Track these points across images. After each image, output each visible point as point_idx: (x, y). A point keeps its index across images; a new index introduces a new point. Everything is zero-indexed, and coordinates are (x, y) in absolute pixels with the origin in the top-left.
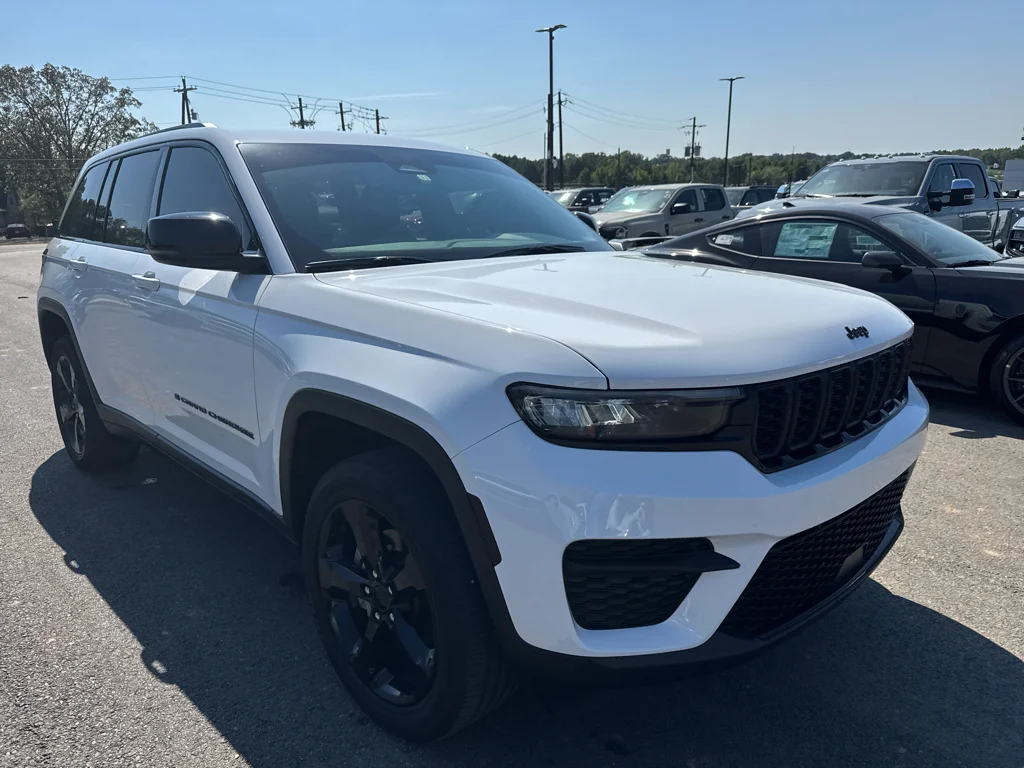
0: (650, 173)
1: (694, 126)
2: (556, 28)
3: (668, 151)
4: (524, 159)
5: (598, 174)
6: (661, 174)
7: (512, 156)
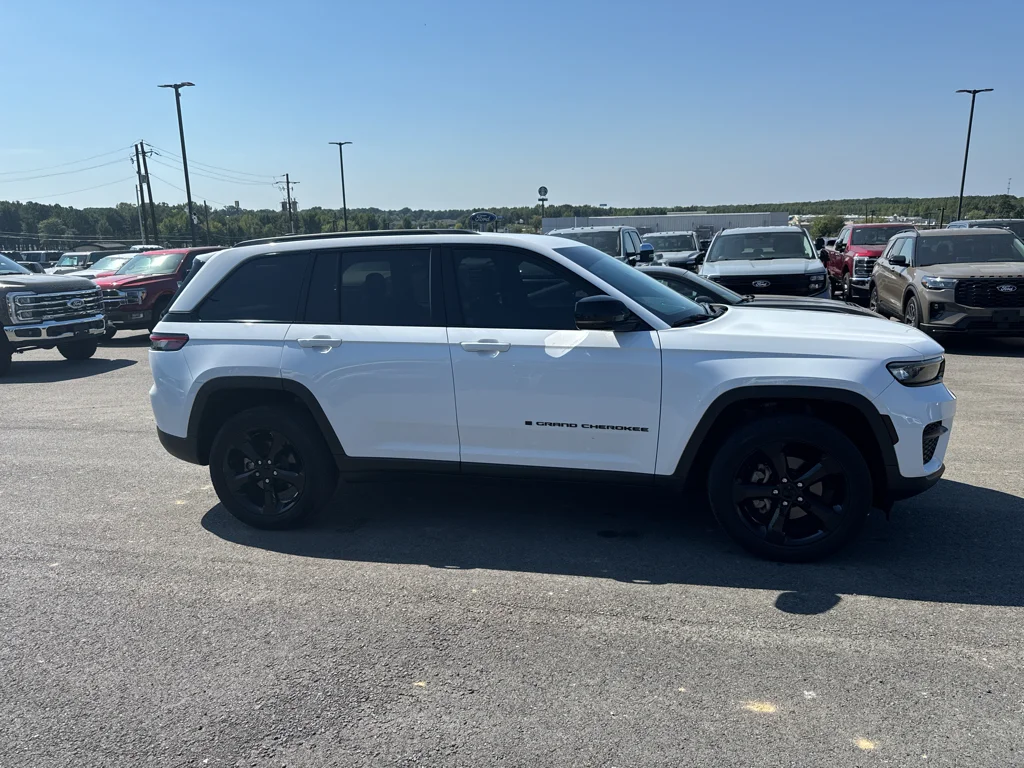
0: (224, 224)
1: (288, 183)
2: (183, 85)
3: (237, 203)
4: (71, 207)
5: (166, 226)
6: (235, 225)
7: (53, 205)
